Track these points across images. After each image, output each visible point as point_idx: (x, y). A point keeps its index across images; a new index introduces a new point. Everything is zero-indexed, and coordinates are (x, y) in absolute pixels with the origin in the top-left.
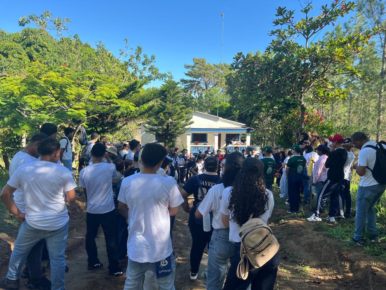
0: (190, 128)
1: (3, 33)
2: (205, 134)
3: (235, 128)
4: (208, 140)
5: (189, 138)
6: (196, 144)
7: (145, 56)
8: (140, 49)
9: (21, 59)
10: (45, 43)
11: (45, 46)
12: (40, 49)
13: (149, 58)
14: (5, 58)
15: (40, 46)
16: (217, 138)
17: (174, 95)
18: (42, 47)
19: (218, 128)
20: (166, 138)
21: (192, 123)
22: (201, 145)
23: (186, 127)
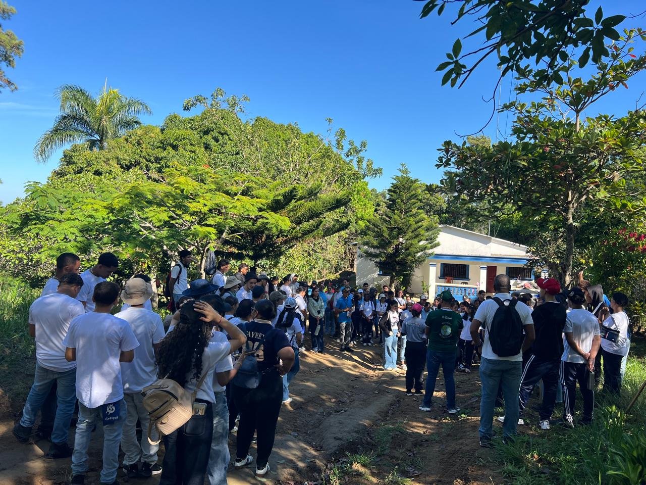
0: (432, 254)
1: (175, 117)
2: (466, 265)
3: (522, 256)
4: (470, 277)
5: (434, 272)
6: (449, 282)
7: (351, 143)
8: (342, 134)
9: (194, 152)
10: (226, 129)
11: (226, 133)
12: (220, 137)
13: (358, 145)
14: (174, 152)
15: (220, 133)
16: (484, 274)
17: (408, 200)
18: (222, 134)
19: (490, 255)
20: (394, 270)
21: (438, 245)
22: (457, 284)
23: (430, 251)
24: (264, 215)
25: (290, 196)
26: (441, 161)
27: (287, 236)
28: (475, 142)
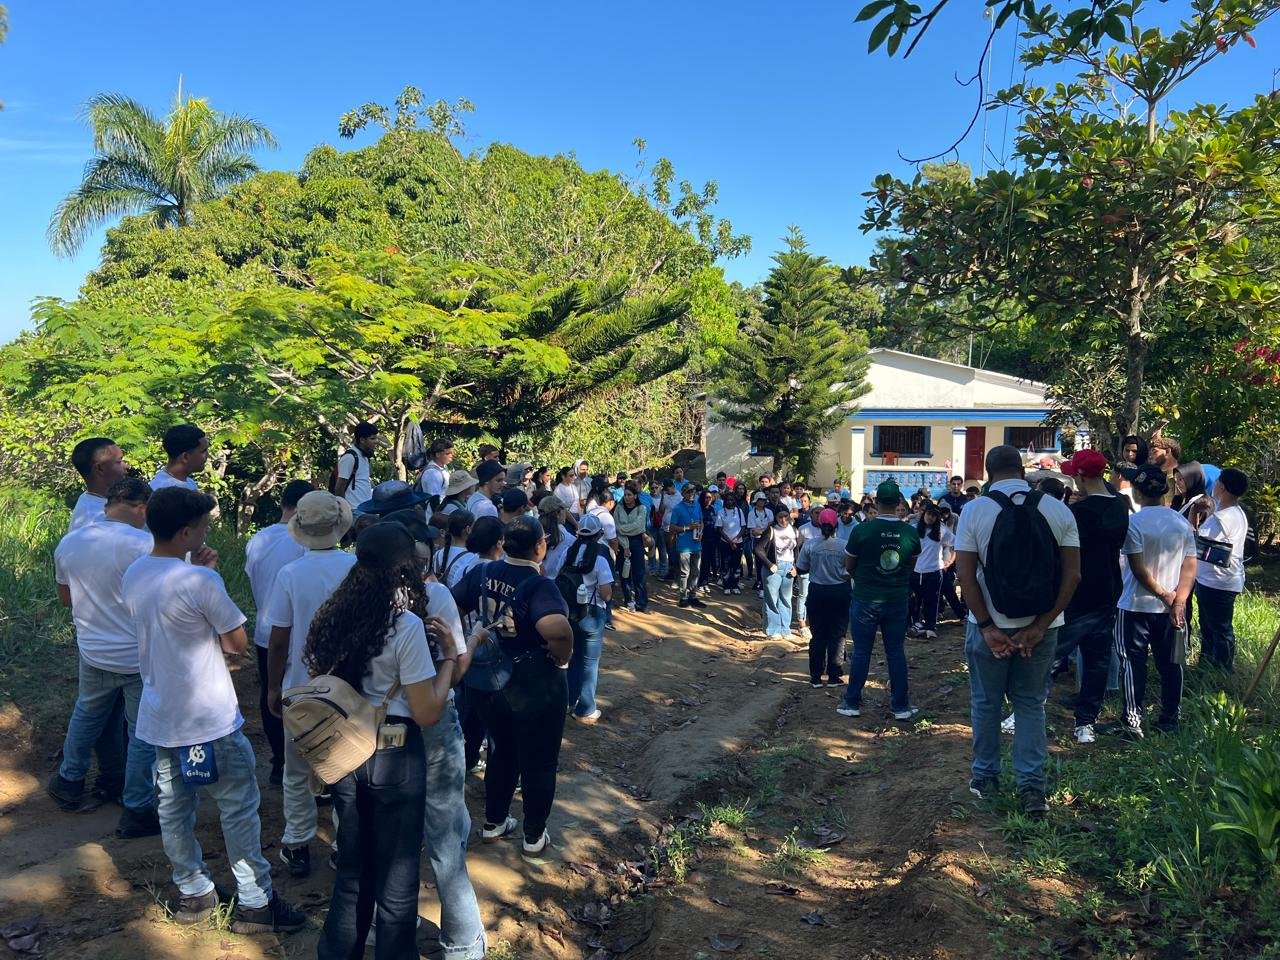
0: (855, 409)
1: (327, 153)
2: (924, 428)
3: (1036, 405)
4: (932, 450)
5: (860, 443)
6: (890, 462)
7: (686, 188)
8: (666, 168)
9: (368, 222)
10: (431, 171)
11: (430, 180)
12: (419, 189)
13: (698, 191)
14: (328, 223)
15: (418, 179)
16: (960, 442)
17: (806, 301)
18: (423, 182)
19: (971, 407)
20: (780, 443)
21: (867, 389)
22: (906, 465)
23: (852, 404)
24: (514, 346)
25: (565, 305)
26: (871, 218)
27: (563, 386)
28: (939, 174)
